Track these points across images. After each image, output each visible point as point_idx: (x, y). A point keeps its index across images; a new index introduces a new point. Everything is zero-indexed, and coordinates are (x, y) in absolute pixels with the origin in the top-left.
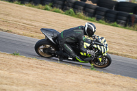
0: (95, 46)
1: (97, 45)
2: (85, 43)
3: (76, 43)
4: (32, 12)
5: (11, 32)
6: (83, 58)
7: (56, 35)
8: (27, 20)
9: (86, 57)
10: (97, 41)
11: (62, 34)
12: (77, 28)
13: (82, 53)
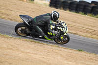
0: (59, 28)
1: (60, 27)
2: (51, 26)
3: (45, 25)
4: (92, 20)
5: (77, 34)
6: (50, 36)
7: (30, 20)
8: (88, 26)
9: (52, 36)
10: (60, 24)
11: (35, 19)
12: (46, 15)
13: (49, 33)
